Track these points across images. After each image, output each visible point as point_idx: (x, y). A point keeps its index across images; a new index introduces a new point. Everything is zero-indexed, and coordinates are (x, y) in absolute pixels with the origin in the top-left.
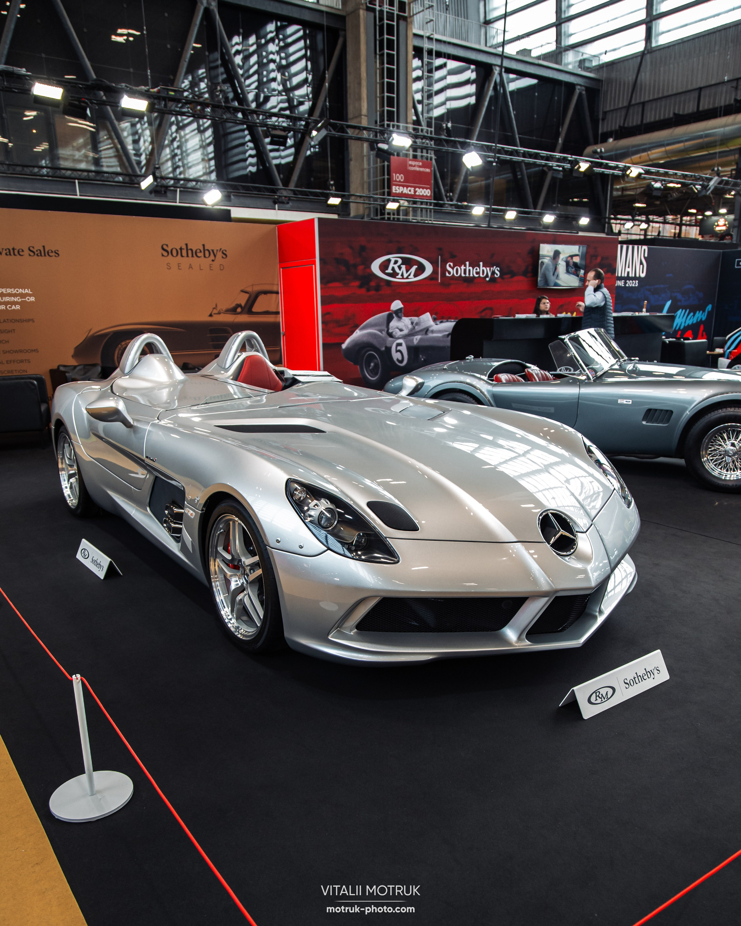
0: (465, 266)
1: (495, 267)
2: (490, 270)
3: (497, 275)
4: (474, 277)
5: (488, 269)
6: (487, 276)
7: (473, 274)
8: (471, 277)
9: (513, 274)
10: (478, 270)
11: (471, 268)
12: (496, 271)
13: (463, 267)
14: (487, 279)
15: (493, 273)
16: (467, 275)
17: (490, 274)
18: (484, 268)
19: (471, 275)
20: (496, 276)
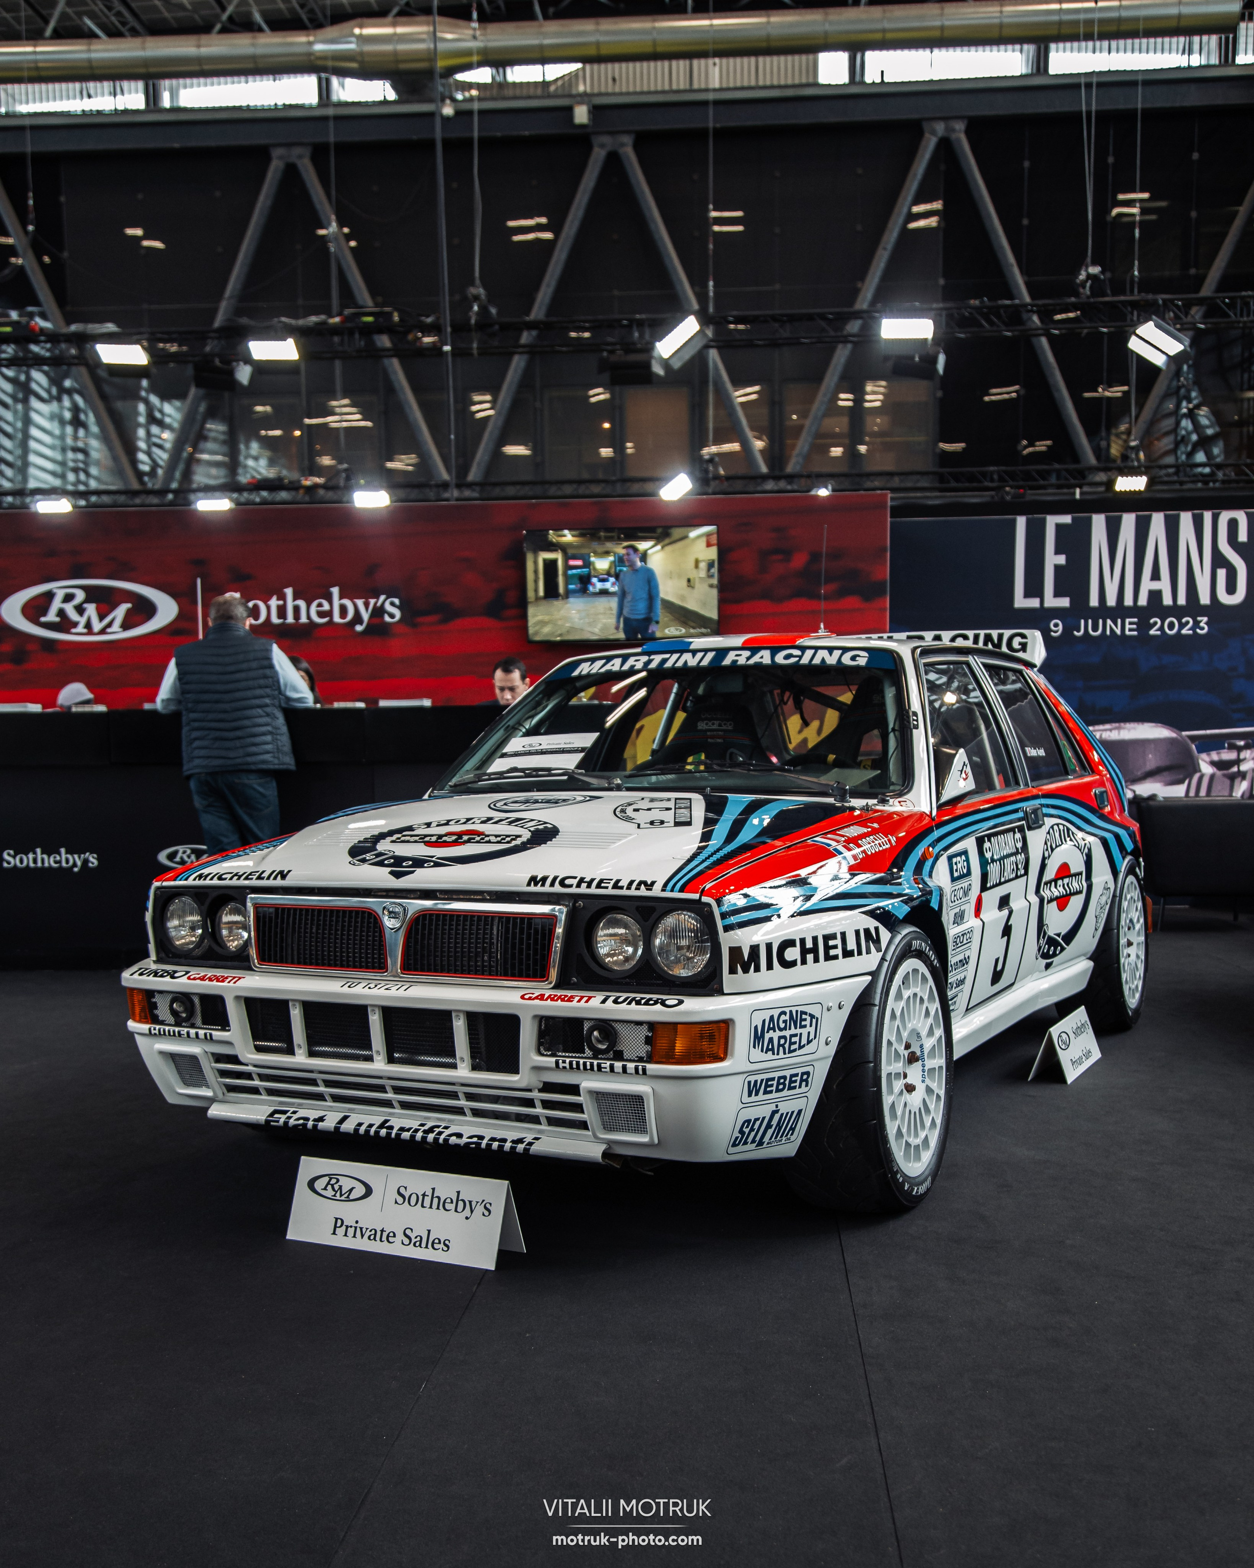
0: (282, 597)
1: (382, 597)
2: (367, 605)
3: (392, 616)
4: (312, 624)
5: (360, 603)
6: (358, 618)
7: (309, 617)
8: (304, 625)
9: (449, 613)
10: (326, 607)
11: (302, 604)
12: (388, 607)
13: (274, 602)
14: (359, 628)
15: (379, 612)
16: (290, 619)
17: (366, 616)
18: (347, 602)
19: (304, 619)
20: (387, 619)
